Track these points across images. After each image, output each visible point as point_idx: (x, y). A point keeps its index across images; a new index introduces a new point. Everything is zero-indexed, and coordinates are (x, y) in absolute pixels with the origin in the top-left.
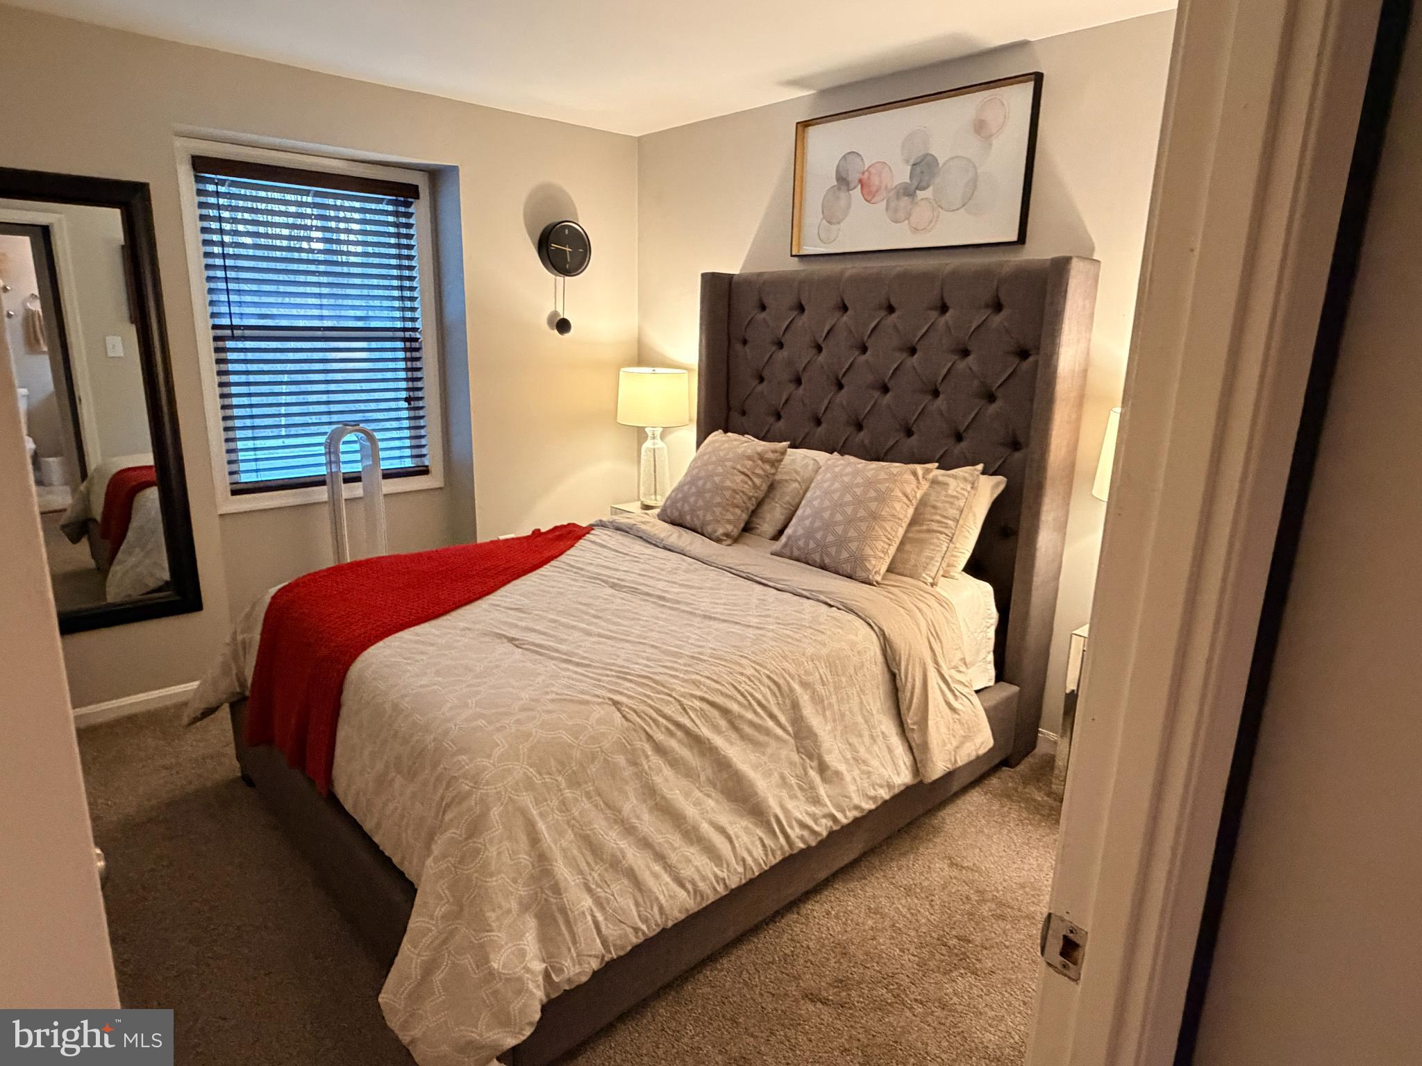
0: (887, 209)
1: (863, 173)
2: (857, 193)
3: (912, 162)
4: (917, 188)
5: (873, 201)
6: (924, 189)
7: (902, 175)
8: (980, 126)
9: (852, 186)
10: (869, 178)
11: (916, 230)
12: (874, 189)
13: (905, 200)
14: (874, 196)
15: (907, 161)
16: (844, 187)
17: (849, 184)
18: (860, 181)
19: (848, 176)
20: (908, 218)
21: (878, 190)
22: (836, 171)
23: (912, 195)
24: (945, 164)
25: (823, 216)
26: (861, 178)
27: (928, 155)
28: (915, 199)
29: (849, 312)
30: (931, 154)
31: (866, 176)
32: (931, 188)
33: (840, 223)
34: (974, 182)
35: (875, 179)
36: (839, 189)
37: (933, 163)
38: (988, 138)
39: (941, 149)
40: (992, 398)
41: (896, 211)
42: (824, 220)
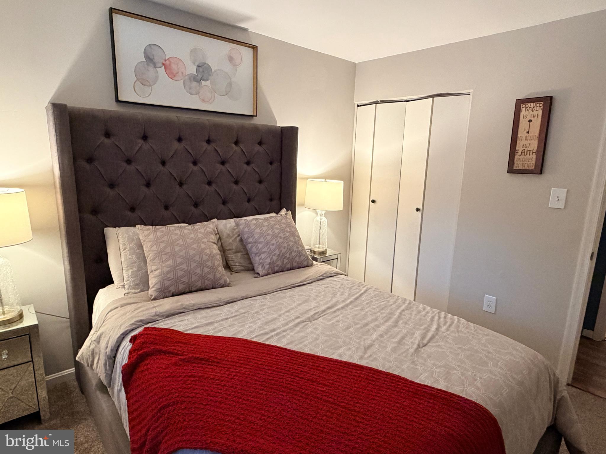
0: (184, 86)
1: (166, 61)
2: (162, 71)
3: (197, 64)
4: (201, 79)
5: (174, 79)
6: (204, 80)
7: (192, 70)
8: (230, 59)
9: (158, 65)
10: (170, 65)
11: (203, 101)
12: (175, 73)
13: (194, 84)
14: (175, 76)
15: (194, 64)
16: (151, 64)
17: (155, 63)
18: (163, 64)
19: (154, 58)
20: (197, 93)
21: (177, 73)
22: (144, 53)
23: (199, 82)
24: (215, 71)
25: (136, 79)
26: (164, 62)
27: (205, 63)
28: (201, 85)
29: (184, 142)
30: (207, 64)
31: (167, 62)
32: (209, 82)
33: (151, 86)
34: (230, 84)
35: (174, 67)
36: (148, 65)
37: (209, 68)
38: (235, 66)
39: (213, 63)
40: (260, 182)
41: (190, 89)
42: (137, 81)
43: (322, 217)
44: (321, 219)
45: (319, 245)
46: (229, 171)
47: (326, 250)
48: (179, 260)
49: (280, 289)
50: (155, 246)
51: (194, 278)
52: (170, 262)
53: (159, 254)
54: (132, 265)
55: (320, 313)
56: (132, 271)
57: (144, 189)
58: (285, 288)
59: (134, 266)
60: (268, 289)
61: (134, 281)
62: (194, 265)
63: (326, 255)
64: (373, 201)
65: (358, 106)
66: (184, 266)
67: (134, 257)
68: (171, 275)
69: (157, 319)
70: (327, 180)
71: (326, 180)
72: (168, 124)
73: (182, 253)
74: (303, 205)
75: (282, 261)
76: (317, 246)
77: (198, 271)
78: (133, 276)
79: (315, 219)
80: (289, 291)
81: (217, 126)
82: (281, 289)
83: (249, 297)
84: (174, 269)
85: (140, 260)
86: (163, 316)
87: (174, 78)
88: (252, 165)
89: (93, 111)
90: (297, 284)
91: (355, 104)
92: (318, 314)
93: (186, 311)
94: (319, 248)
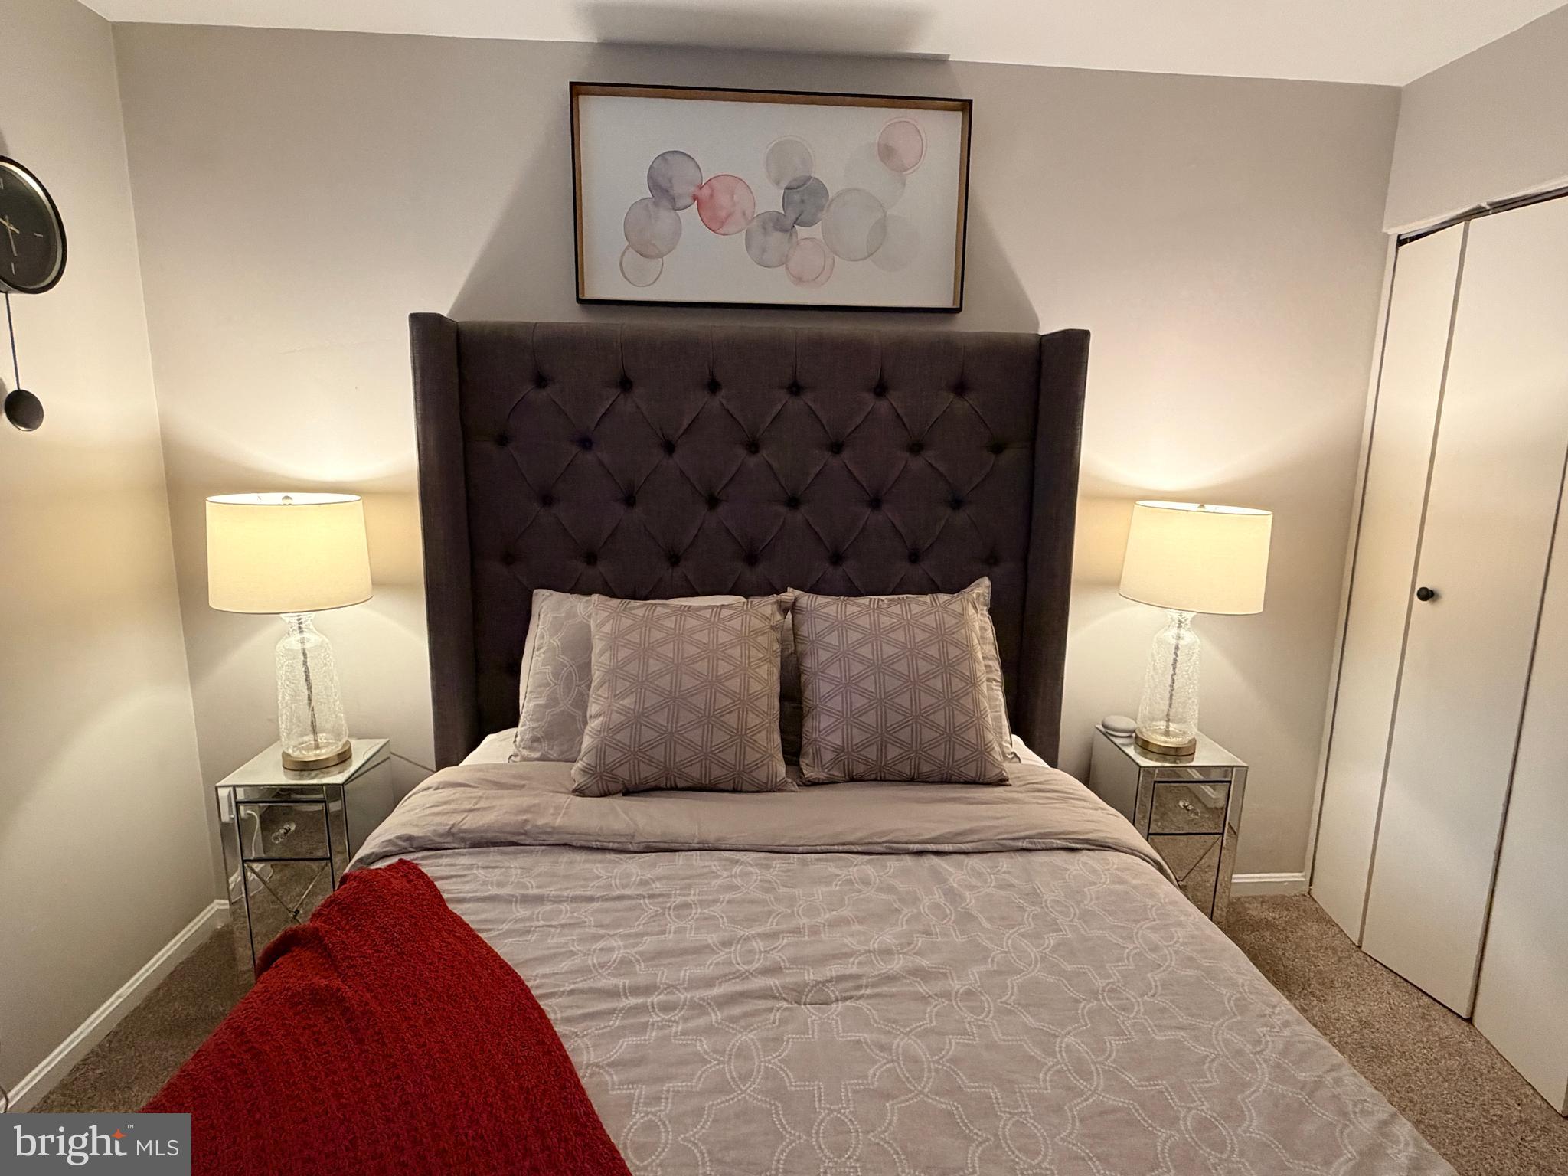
0: (748, 246)
1: (701, 188)
2: (690, 215)
3: (784, 184)
4: (795, 223)
5: (719, 230)
6: (806, 224)
7: (771, 200)
8: (887, 153)
9: (680, 203)
10: (712, 196)
11: (799, 280)
12: (723, 214)
13: (777, 237)
14: (722, 224)
15: (777, 183)
16: (665, 203)
17: (674, 199)
18: (695, 198)
19: (672, 187)
20: (784, 262)
21: (729, 215)
22: (650, 177)
23: (789, 230)
24: (840, 194)
25: (627, 244)
26: (698, 193)
27: (810, 177)
28: (794, 237)
29: (723, 392)
30: (815, 178)
31: (706, 191)
32: (819, 225)
33: (662, 257)
34: (882, 227)
35: (723, 200)
36: (656, 204)
37: (820, 190)
38: (901, 170)
39: (831, 174)
40: (957, 504)
41: (764, 251)
42: (631, 250)
43: (1182, 631)
44: (1179, 638)
45: (1168, 721)
46: (850, 471)
47: (1193, 743)
48: (652, 700)
49: (841, 848)
50: (607, 654)
51: (682, 754)
52: (627, 702)
53: (613, 674)
54: (539, 689)
55: (864, 981)
56: (538, 705)
57: (620, 509)
58: (859, 848)
59: (543, 692)
60: (800, 837)
61: (533, 729)
62: (686, 717)
63: (1192, 760)
64: (1427, 595)
65: (1401, 242)
66: (661, 719)
67: (549, 670)
68: (624, 737)
69: (446, 846)
70: (1209, 507)
71: (1202, 506)
72: (681, 348)
73: (665, 682)
74: (1111, 583)
75: (882, 750)
76: (1162, 725)
77: (696, 736)
78: (534, 717)
79: (1156, 636)
80: (868, 862)
81: (819, 345)
82: (846, 848)
83: (723, 847)
84: (636, 719)
85: (558, 680)
86: (463, 840)
87: (722, 231)
88: (929, 455)
89: (511, 327)
90: (915, 843)
91: (1387, 236)
92: (850, 984)
93: (527, 842)
94: (1167, 733)
